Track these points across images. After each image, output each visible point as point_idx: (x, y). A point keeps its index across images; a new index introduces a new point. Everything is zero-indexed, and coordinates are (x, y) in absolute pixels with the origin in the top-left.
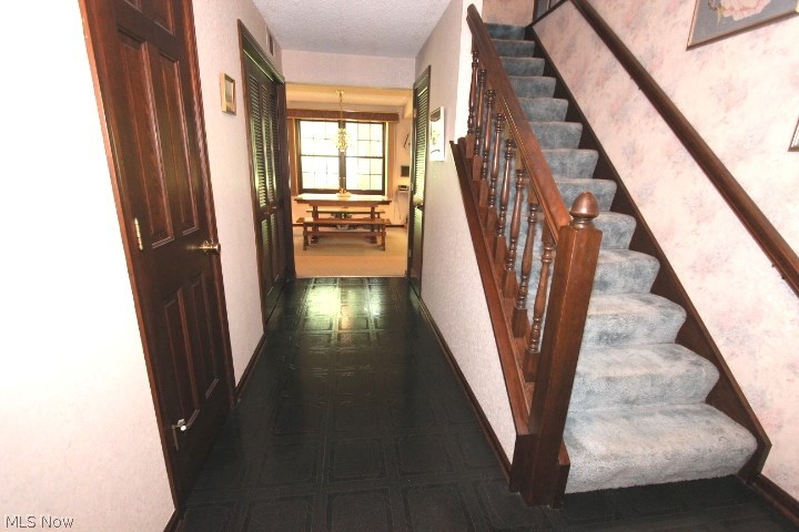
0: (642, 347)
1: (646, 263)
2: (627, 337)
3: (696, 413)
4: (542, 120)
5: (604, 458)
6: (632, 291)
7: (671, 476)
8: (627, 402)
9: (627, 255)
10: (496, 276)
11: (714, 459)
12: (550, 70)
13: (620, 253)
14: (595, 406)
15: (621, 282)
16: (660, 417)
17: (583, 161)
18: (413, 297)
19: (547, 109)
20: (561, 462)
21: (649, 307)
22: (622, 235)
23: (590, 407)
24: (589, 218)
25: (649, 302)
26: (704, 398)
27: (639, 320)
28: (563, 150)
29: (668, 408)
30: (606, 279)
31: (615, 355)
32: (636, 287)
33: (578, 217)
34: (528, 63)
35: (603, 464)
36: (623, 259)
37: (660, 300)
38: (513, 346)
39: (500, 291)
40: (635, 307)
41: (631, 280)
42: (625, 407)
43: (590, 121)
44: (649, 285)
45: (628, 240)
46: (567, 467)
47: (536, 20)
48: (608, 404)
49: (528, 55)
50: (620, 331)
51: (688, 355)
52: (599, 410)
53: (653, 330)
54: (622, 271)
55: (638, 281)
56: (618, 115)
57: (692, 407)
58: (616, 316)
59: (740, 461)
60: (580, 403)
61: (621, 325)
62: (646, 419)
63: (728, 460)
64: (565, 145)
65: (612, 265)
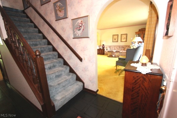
0: (64, 75)
1: (61, 60)
2: (61, 75)
3: (75, 83)
4: (32, 33)
5: (61, 99)
6: (60, 66)
7: (74, 95)
8: (64, 87)
9: (57, 59)
10: (26, 72)
11: (78, 89)
12: (32, 22)
13: (56, 59)
14: (58, 90)
15: (57, 65)
16: (70, 87)
17: (44, 42)
18: (8, 85)
19: (33, 31)
20: (53, 105)
21: (63, 68)
22: (56, 56)
23: (57, 91)
24: (39, 55)
25: (63, 67)
26: (75, 80)
27: (62, 71)
28: (39, 40)
29: (71, 84)
30: (54, 65)
31: (60, 79)
32: (61, 65)
33: (37, 55)
34: (25, 19)
35: (61, 100)
36: (56, 60)
37: (65, 66)
38: (35, 87)
39: (28, 75)
40: (61, 69)
41: (59, 64)
42: (64, 88)
43: (44, 33)
44: (63, 64)
45: (57, 56)
46: (54, 105)
47: (25, 9)
48: (60, 89)
49: (25, 18)
50: (59, 74)
51: (71, 74)
52: (59, 91)
53: (65, 72)
54: (57, 63)
55: (61, 64)
56: (48, 32)
57: (74, 82)
58: (57, 72)
59: (82, 87)
60: (55, 91)
61: (59, 73)
62: (68, 88)
63: (80, 88)
64: (40, 39)
65: (55, 62)
